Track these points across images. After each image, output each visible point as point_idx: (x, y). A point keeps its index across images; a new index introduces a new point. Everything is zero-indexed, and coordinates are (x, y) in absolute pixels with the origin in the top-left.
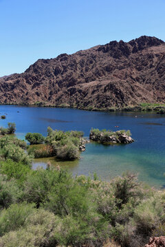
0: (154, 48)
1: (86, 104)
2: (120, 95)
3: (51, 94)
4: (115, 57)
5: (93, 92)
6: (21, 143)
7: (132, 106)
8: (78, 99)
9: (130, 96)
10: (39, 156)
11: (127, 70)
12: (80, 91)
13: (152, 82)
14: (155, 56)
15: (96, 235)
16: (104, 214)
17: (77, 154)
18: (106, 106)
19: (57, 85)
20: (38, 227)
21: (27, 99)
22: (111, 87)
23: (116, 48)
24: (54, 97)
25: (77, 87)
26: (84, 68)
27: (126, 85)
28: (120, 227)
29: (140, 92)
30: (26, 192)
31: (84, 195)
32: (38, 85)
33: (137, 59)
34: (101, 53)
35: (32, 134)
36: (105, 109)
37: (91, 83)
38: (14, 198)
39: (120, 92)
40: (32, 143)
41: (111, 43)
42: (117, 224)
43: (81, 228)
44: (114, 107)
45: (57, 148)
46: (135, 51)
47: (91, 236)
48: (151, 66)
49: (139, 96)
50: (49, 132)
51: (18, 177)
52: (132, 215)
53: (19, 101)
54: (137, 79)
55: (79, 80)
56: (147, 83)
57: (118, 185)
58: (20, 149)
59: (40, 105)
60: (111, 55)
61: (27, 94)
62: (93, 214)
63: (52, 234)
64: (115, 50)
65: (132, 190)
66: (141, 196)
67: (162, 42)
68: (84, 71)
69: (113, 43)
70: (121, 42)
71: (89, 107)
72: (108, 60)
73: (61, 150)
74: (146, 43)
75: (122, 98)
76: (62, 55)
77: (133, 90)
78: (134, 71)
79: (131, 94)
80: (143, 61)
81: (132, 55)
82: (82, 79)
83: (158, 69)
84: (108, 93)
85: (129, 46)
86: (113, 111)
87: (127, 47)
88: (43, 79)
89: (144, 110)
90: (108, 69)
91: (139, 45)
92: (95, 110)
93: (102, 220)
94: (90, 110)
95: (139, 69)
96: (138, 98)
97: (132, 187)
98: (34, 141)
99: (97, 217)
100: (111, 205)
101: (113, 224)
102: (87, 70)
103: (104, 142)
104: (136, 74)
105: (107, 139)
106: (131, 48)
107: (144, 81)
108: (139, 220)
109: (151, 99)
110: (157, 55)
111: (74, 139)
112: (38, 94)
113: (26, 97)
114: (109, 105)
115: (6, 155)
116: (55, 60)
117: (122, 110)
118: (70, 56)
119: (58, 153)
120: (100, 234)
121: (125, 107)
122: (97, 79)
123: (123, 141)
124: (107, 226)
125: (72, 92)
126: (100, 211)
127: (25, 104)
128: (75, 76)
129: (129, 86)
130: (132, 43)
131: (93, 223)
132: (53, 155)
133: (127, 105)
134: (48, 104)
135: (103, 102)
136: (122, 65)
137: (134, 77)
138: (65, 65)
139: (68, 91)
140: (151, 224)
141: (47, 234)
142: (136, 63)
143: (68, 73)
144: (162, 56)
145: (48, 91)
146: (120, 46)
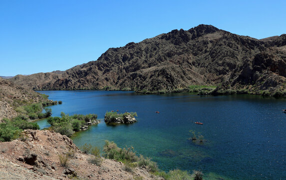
0: (209, 35)
1: (142, 88)
2: (170, 79)
3: (119, 79)
4: (176, 44)
5: (151, 77)
7: (181, 89)
8: (138, 83)
9: (181, 80)
11: (185, 56)
12: (140, 76)
13: (206, 65)
14: (209, 43)
18: (157, 90)
19: (124, 71)
21: (98, 84)
23: (177, 36)
24: (120, 81)
25: (138, 72)
26: (148, 55)
27: (178, 69)
29: (191, 76)
32: (108, 71)
33: (194, 45)
34: (164, 40)
36: (156, 92)
37: (153, 68)
39: (171, 76)
41: (173, 31)
44: (164, 90)
46: (193, 38)
48: (206, 51)
49: (190, 79)
53: (90, 86)
54: (194, 64)
55: (143, 66)
56: (201, 67)
59: (107, 88)
60: (172, 42)
61: (97, 80)
64: (175, 38)
67: (217, 29)
68: (148, 57)
69: (175, 32)
70: (182, 31)
71: (144, 90)
72: (169, 47)
74: (204, 31)
75: (172, 82)
76: (130, 44)
77: (184, 74)
78: (191, 56)
79: (182, 77)
80: (199, 47)
81: (191, 41)
82: (146, 65)
83: (211, 54)
84: (160, 78)
85: (189, 33)
86: (163, 93)
87: (186, 35)
88: (113, 66)
89: (191, 92)
90: (169, 55)
91: (198, 33)
92: (148, 93)
94: (144, 93)
95: (195, 54)
96: (189, 81)
102: (150, 57)
104: (192, 59)
105: (114, 120)
106: (191, 35)
107: (199, 65)
109: (200, 81)
110: (211, 42)
112: (107, 80)
113: (97, 82)
114: (160, 88)
117: (172, 92)
118: (137, 44)
121: (175, 89)
122: (159, 64)
123: (126, 122)
125: (134, 76)
127: (95, 89)
128: (140, 62)
129: (180, 71)
130: (191, 31)
133: (176, 88)
134: (113, 88)
135: (155, 86)
136: (181, 51)
137: (191, 61)
138: (132, 52)
139: (131, 75)
142: (193, 49)
143: (134, 60)
144: (216, 43)
145: (116, 77)
146: (181, 34)
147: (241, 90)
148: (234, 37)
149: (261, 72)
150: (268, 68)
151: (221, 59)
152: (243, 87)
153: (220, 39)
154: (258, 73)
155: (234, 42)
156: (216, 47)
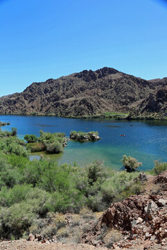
0: (112, 75)
1: (67, 114)
2: (91, 107)
3: (42, 106)
4: (86, 81)
5: (72, 105)
6: (21, 142)
7: (99, 115)
8: (61, 110)
9: (97, 108)
10: (34, 151)
11: (95, 90)
12: (62, 105)
13: (112, 98)
15: (75, 204)
16: (80, 190)
17: (61, 149)
18: (81, 115)
19: (46, 101)
20: (35, 200)
21: (25, 110)
22: (84, 101)
24: (44, 109)
25: (60, 102)
26: (65, 88)
27: (94, 100)
28: (91, 198)
29: (104, 105)
30: (25, 176)
31: (66, 177)
32: (33, 100)
33: (101, 82)
34: (77, 78)
35: (29, 135)
36: (80, 117)
37: (71, 99)
38: (17, 181)
39: (91, 105)
40: (29, 142)
42: (90, 196)
43: (65, 200)
44: (86, 116)
45: (47, 145)
46: (100, 77)
47: (72, 205)
48: (111, 87)
49: (104, 107)
50: (41, 133)
51: (19, 166)
52: (99, 189)
53: (19, 112)
54: (102, 96)
55: (62, 97)
56: (108, 99)
57: (90, 170)
58: (21, 146)
59: (34, 115)
60: (84, 80)
61: (25, 107)
62: (73, 190)
63: (44, 205)
64: (86, 76)
65: (100, 173)
66: (105, 176)
67: (117, 71)
68: (65, 90)
69: (85, 72)
70: (90, 71)
71: (69, 115)
72: (82, 83)
73: (50, 146)
74: (107, 72)
75: (92, 109)
76: (49, 80)
77: (99, 104)
78: (100, 90)
79: (98, 106)
80: (105, 84)
81: (98, 80)
82: (64, 96)
83: (116, 89)
84: (82, 106)
85: (96, 73)
86: (86, 118)
87: (94, 74)
88: (36, 96)
89: (107, 117)
90: (82, 89)
91: (103, 73)
92: (74, 118)
93: (79, 194)
94: (70, 118)
95: (103, 89)
96: (103, 109)
97: (100, 170)
98: (31, 140)
99: (76, 192)
100: (85, 183)
101: (87, 196)
102: (67, 90)
103: (80, 140)
104: (101, 92)
105: (82, 138)
106: (97, 75)
107: (106, 97)
108: (104, 192)
109: (111, 110)
110: (115, 80)
111: (59, 138)
112: (32, 107)
114: (83, 114)
115: (10, 151)
116: (44, 83)
117: (92, 118)
118: (55, 80)
119: (48, 148)
120: (78, 203)
122: (74, 96)
123: (93, 139)
124: (83, 197)
125: (57, 105)
126: (78, 188)
127: (23, 115)
128: (59, 93)
129: (96, 101)
130: (98, 71)
131: (73, 196)
132: (44, 149)
133: (95, 114)
134: (40, 114)
135: (79, 112)
136: (91, 86)
138: (51, 86)
139: (54, 104)
140: (112, 194)
141: (41, 205)
142: (101, 85)
143: (54, 92)
144: (118, 81)
145: (40, 105)
146: (90, 73)
147: (148, 116)
148: (131, 77)
149: (163, 103)
151: (123, 94)
152: (150, 114)
153: (121, 79)
154: (161, 104)
155: (131, 81)
156: (119, 84)
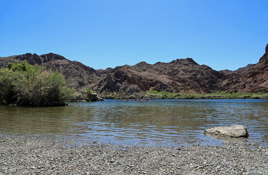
0: (59, 61)
14: (60, 66)
34: (18, 60)
41: (27, 54)
46: (45, 61)
64: (30, 59)
67: (64, 58)
69: (29, 55)
70: (35, 54)
74: (53, 58)
81: (43, 63)
83: (64, 73)
85: (41, 58)
87: (39, 58)
91: (48, 58)
106: (42, 60)
110: (62, 65)
130: (43, 56)
144: (66, 66)
146: (34, 57)
147: (108, 96)
149: (121, 84)
150: (126, 81)
152: (109, 94)
153: (69, 64)
154: (119, 84)
156: (67, 69)
